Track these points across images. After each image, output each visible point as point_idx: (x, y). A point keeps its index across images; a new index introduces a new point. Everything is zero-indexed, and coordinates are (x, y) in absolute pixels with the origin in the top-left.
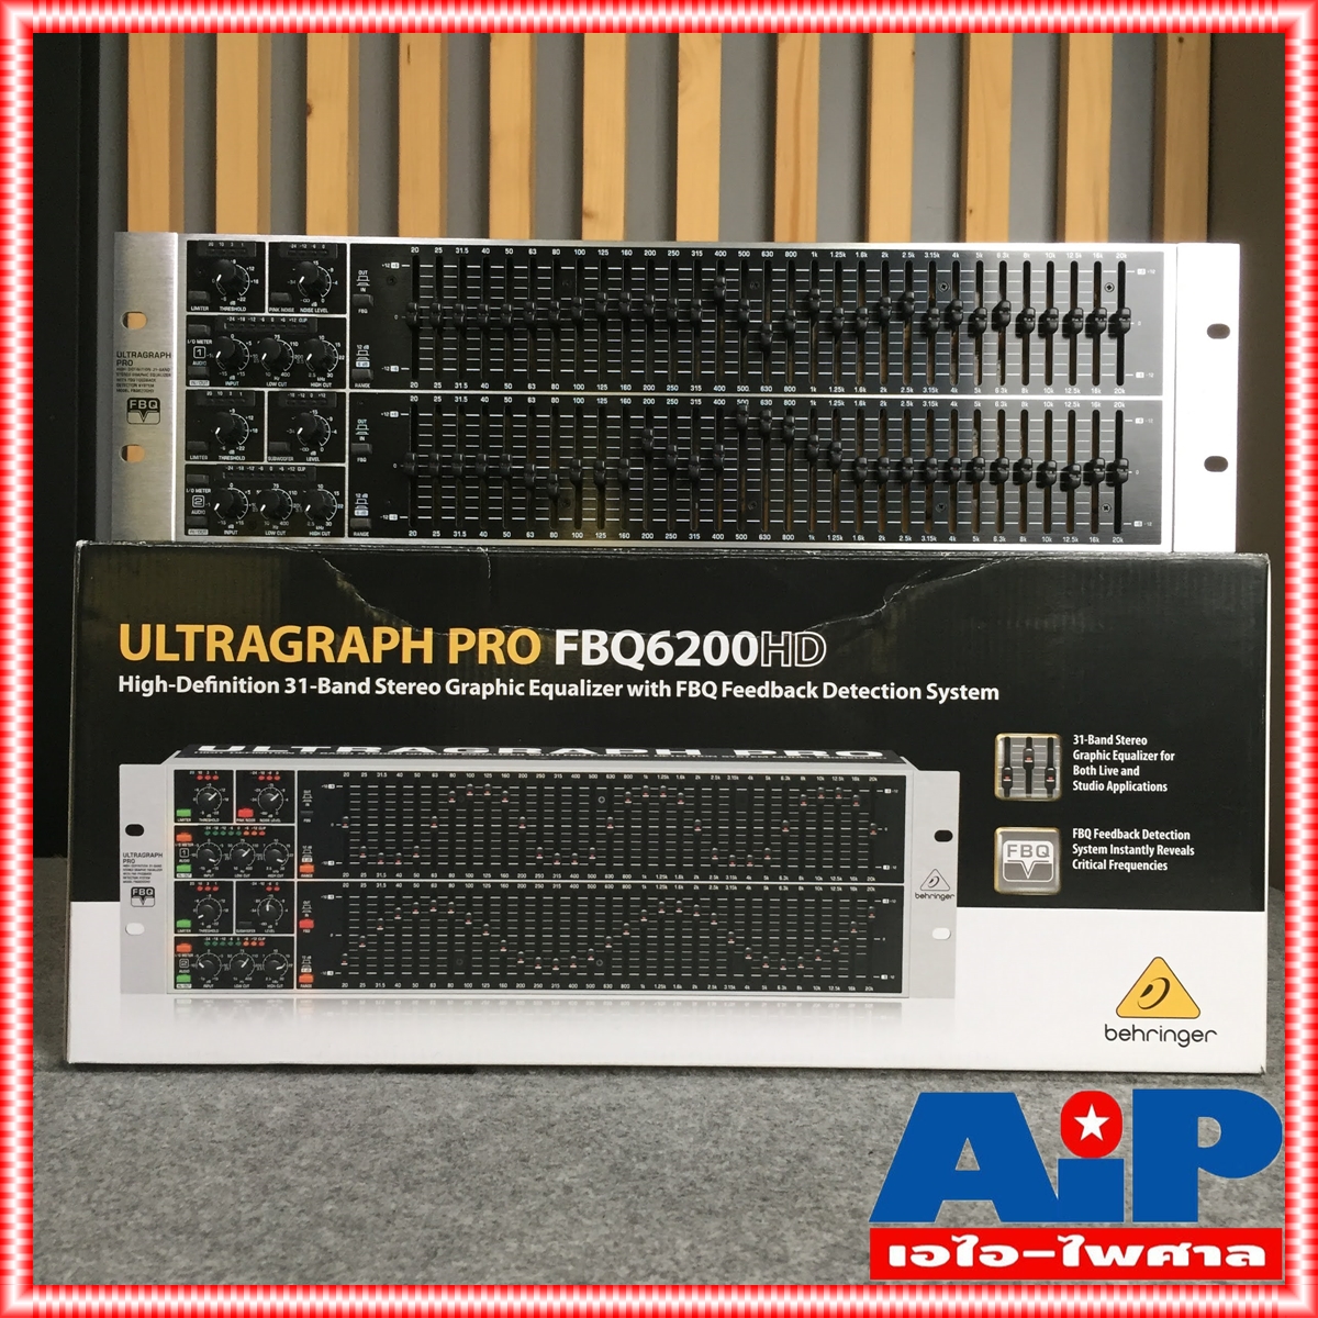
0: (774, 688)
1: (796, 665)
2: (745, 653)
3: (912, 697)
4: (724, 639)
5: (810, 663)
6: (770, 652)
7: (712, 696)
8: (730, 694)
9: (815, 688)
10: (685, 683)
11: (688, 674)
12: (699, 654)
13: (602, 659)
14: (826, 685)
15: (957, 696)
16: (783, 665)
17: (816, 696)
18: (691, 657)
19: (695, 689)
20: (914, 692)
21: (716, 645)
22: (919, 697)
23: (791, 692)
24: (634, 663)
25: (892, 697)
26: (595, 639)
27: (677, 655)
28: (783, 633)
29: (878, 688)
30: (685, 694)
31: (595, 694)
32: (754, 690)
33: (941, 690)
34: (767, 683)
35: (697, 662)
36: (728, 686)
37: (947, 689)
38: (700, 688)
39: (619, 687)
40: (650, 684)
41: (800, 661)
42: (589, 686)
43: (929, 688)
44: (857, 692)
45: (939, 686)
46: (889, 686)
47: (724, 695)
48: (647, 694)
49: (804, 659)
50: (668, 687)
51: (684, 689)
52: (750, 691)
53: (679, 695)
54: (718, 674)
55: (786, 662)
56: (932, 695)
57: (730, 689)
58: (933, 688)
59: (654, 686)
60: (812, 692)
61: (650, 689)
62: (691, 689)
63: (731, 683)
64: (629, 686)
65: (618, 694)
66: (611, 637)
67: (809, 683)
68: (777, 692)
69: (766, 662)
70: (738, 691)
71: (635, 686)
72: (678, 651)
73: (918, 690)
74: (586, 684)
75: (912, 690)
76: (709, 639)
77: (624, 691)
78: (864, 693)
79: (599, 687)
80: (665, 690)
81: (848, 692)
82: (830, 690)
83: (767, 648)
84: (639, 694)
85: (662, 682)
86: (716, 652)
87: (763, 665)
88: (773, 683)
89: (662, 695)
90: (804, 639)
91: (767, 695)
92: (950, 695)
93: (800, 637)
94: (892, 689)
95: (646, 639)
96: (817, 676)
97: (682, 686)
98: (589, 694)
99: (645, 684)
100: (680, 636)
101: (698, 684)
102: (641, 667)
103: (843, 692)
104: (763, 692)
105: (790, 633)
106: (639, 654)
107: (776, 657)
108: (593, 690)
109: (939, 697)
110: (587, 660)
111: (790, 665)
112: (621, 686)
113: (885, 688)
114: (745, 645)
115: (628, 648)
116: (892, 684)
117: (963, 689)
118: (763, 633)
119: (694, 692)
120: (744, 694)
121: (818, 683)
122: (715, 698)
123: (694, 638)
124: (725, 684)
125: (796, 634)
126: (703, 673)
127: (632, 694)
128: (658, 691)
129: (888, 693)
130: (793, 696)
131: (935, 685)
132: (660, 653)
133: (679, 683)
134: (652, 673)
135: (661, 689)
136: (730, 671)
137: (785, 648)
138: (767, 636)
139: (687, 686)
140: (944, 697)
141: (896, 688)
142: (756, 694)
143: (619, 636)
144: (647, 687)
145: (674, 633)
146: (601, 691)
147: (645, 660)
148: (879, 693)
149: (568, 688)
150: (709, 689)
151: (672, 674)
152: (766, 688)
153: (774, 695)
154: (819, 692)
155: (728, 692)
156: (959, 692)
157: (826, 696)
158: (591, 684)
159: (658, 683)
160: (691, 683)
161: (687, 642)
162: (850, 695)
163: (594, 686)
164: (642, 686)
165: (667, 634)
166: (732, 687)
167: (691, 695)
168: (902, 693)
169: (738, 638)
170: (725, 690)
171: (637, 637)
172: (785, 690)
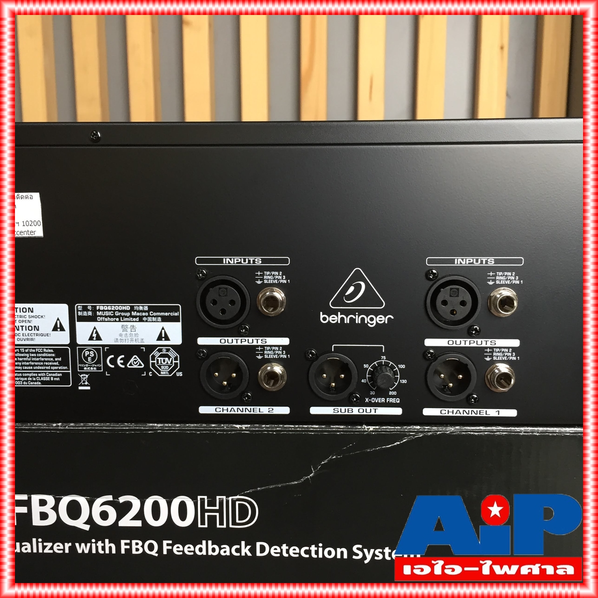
0: (210, 547)
1: (231, 526)
2: (183, 515)
3: (339, 556)
4: (163, 502)
5: (243, 524)
6: (206, 514)
7: (154, 553)
8: (170, 552)
9: (249, 547)
10: (128, 541)
11: (131, 533)
12: (140, 516)
13: (51, 520)
14: (258, 544)
15: (381, 557)
16: (218, 526)
17: (249, 554)
18: (133, 519)
19: (138, 547)
20: (341, 552)
21: (156, 508)
22: (345, 556)
23: (226, 551)
24: (80, 524)
25: (321, 556)
26: (43, 503)
27: (120, 516)
28: (218, 497)
29: (307, 548)
30: (128, 551)
31: (47, 551)
32: (192, 549)
33: (366, 551)
34: (204, 542)
35: (138, 523)
36: (168, 545)
37: (372, 551)
38: (143, 546)
39: (67, 545)
40: (96, 543)
41: (234, 523)
42: (40, 545)
43: (355, 549)
44: (288, 551)
45: (363, 547)
46: (317, 546)
47: (165, 552)
48: (94, 551)
49: (238, 521)
50: (113, 546)
51: (128, 547)
52: (188, 549)
53: (123, 552)
54: (159, 534)
55: (221, 523)
56: (357, 555)
57: (170, 547)
58: (358, 549)
59: (100, 544)
60: (245, 551)
61: (97, 547)
62: (134, 547)
63: (170, 542)
64: (77, 545)
65: (67, 551)
66: (57, 502)
67: (243, 543)
68: (214, 550)
69: (203, 523)
70: (177, 549)
71: (83, 545)
72: (121, 514)
73: (345, 551)
74: (37, 542)
75: (339, 550)
76: (149, 502)
77: (73, 549)
78: (294, 551)
79: (50, 545)
80: (110, 548)
81: (279, 550)
82: (263, 549)
83: (204, 511)
84: (86, 551)
85: (107, 541)
86: (156, 514)
87: (200, 526)
88: (210, 542)
89: (107, 552)
90: (237, 503)
91: (204, 553)
92: (374, 555)
93: (234, 502)
94: (321, 550)
95: (91, 503)
96: (251, 537)
97: (126, 544)
98: (41, 551)
99: (91, 543)
100: (122, 499)
101: (140, 543)
102: (87, 528)
103: (275, 551)
104: (201, 550)
105: (224, 497)
106: (85, 516)
107: (212, 519)
108: (44, 547)
109: (364, 557)
110: (37, 521)
111: (225, 526)
112: (70, 544)
113: (313, 548)
114: (183, 508)
115: (74, 510)
116: (320, 545)
117: (387, 550)
118: (199, 497)
119: (137, 550)
120: (183, 551)
121: (251, 543)
122: (157, 555)
123: (136, 502)
124: (165, 542)
125: (230, 498)
126: (145, 532)
127: (80, 551)
128: (103, 548)
129: (317, 552)
130: (228, 554)
131: (360, 546)
132: (104, 515)
133: (123, 542)
134: (96, 532)
135: (107, 547)
136: (169, 531)
137: (220, 511)
138: (202, 501)
139: (130, 544)
140: (369, 557)
141: (324, 548)
142: (194, 552)
143: (66, 500)
144: (94, 545)
145: (116, 497)
146: (52, 548)
147: (90, 521)
148: (308, 552)
149: (21, 546)
150: (151, 547)
151: (115, 533)
152: (204, 546)
153: (210, 553)
154: (253, 550)
155: (168, 550)
156: (383, 553)
157: (258, 554)
158: (42, 542)
159: (103, 542)
160: (134, 542)
161: (128, 506)
162: (281, 553)
163: (45, 544)
164: (89, 545)
165: (110, 498)
166: (172, 545)
167: (134, 552)
168: (330, 553)
169: (176, 502)
170: (165, 548)
171: (82, 501)
172: (220, 549)
